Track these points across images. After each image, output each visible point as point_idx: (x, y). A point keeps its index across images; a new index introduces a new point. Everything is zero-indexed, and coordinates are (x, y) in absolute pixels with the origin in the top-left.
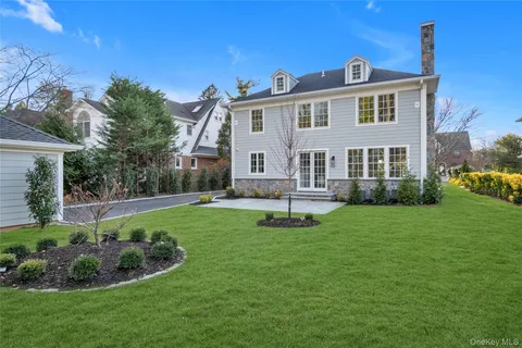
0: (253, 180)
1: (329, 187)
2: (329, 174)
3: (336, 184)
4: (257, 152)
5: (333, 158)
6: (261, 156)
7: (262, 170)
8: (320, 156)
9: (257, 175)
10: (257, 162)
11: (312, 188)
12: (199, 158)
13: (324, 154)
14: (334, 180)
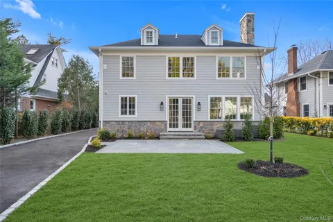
0: (123, 122)
1: (195, 127)
2: (195, 116)
3: (201, 125)
4: (128, 96)
5: (199, 104)
6: (132, 100)
7: (132, 113)
8: (187, 102)
9: (128, 117)
10: (128, 105)
11: (180, 128)
12: (38, 100)
13: (190, 100)
14: (199, 122)
